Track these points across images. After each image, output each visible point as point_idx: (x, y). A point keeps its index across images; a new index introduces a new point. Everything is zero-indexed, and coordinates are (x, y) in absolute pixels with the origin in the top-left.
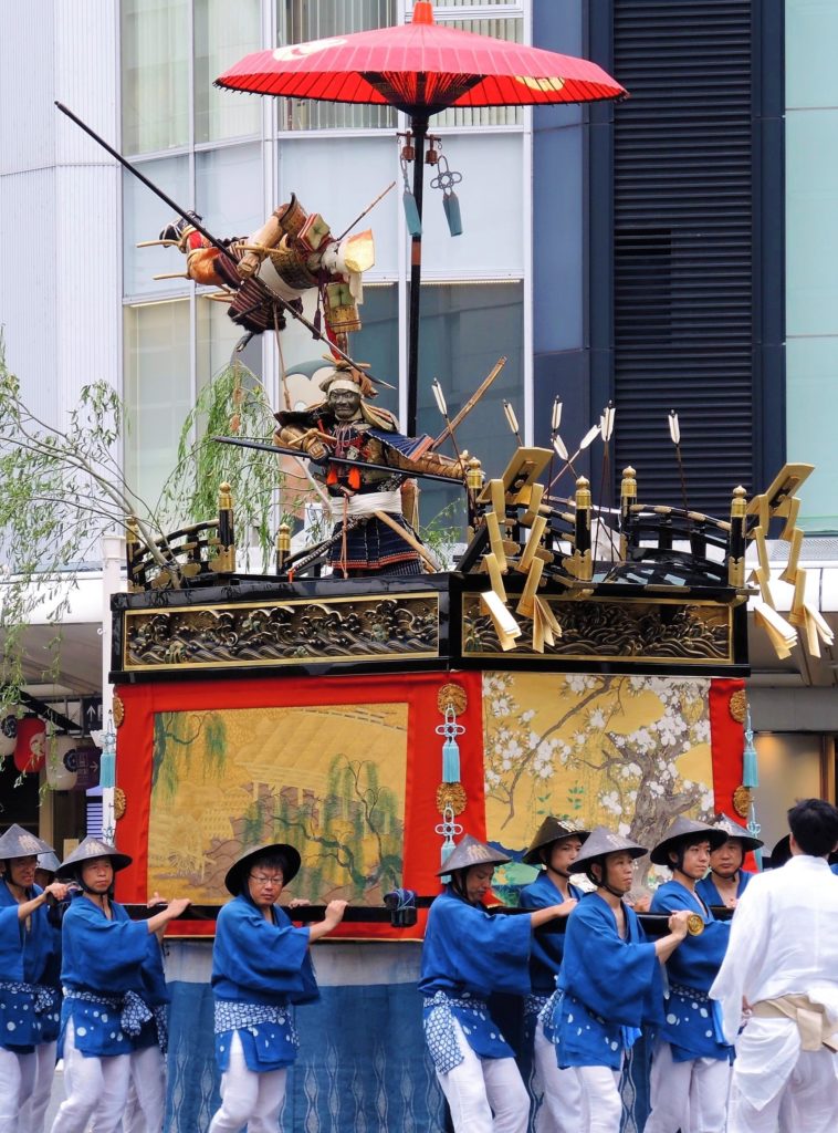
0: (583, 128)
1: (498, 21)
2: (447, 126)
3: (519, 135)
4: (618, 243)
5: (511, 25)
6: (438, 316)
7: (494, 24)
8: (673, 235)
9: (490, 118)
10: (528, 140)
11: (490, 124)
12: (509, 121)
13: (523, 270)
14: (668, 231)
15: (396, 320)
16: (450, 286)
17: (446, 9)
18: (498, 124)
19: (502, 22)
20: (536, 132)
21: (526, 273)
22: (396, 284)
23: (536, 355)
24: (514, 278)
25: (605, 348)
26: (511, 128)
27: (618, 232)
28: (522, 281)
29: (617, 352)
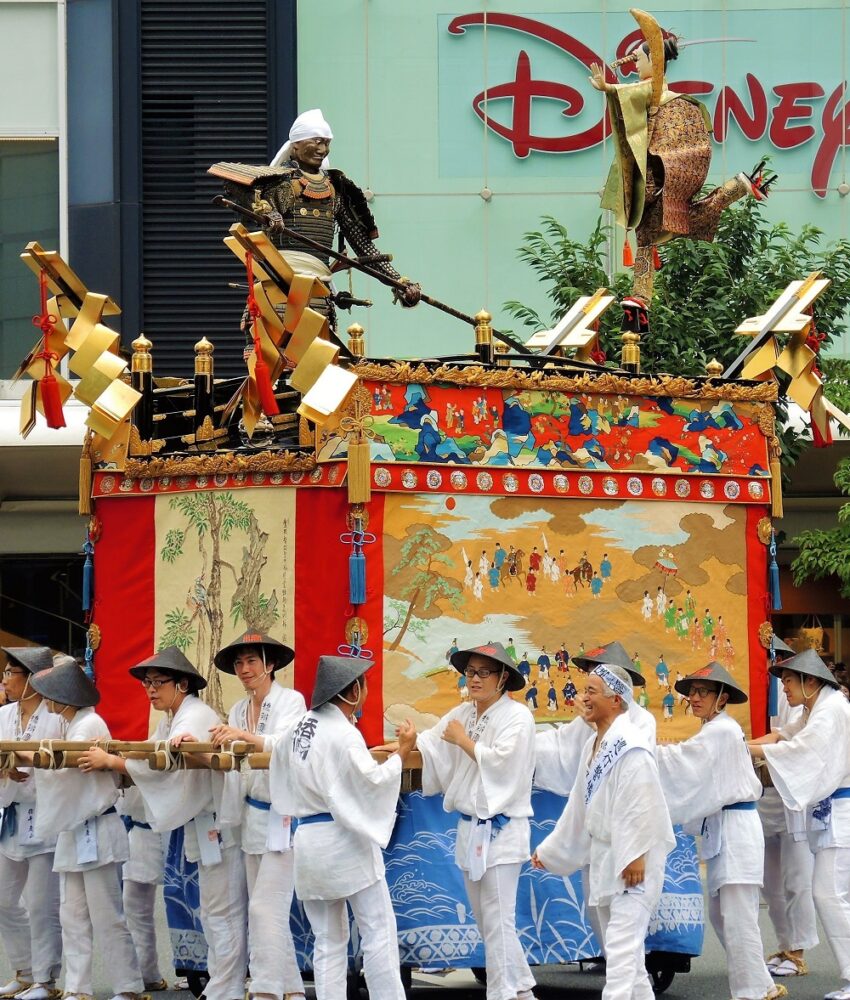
0: (113, 1)
3: (54, 5)
4: (146, 106)
10: (61, 10)
13: (58, 129)
14: (191, 97)
21: (61, 132)
23: (70, 207)
24: (50, 135)
25: (134, 202)
27: (145, 97)
28: (57, 138)
29: (146, 206)
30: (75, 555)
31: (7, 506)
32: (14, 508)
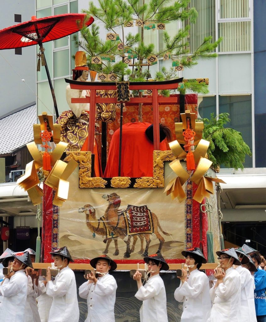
1: (244, 22)
3: (250, 54)
5: (248, 23)
6: (227, 104)
7: (243, 23)
9: (242, 49)
10: (252, 55)
11: (242, 51)
12: (247, 50)
15: (215, 105)
17: (229, 19)
18: (244, 51)
19: (245, 23)
20: (255, 53)
21: (252, 92)
22: (216, 96)
23: (255, 115)
24: (249, 94)
26: (248, 52)
28: (251, 94)
30: (258, 222)
31: (237, 207)
32: (239, 207)
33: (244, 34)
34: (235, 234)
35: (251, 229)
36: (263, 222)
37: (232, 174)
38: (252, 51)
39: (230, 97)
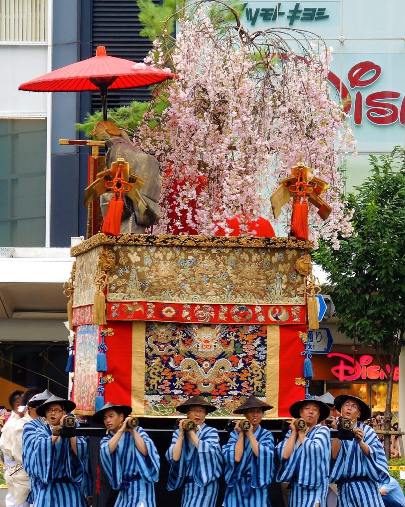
0: (77, 44)
2: (10, 41)
3: (46, 47)
4: (94, 101)
8: (120, 99)
9: (31, 37)
10: (50, 49)
11: (31, 40)
12: (41, 39)
13: (47, 113)
14: (118, 97)
16: (14, 120)
18: (35, 41)
20: (55, 45)
21: (48, 115)
26: (42, 43)
27: (93, 96)
28: (46, 118)
30: (51, 342)
31: (16, 315)
32: (19, 316)
33: (36, 11)
34: (12, 363)
35: (40, 355)
36: (60, 342)
37: (8, 257)
38: (49, 42)
39: (13, 121)
